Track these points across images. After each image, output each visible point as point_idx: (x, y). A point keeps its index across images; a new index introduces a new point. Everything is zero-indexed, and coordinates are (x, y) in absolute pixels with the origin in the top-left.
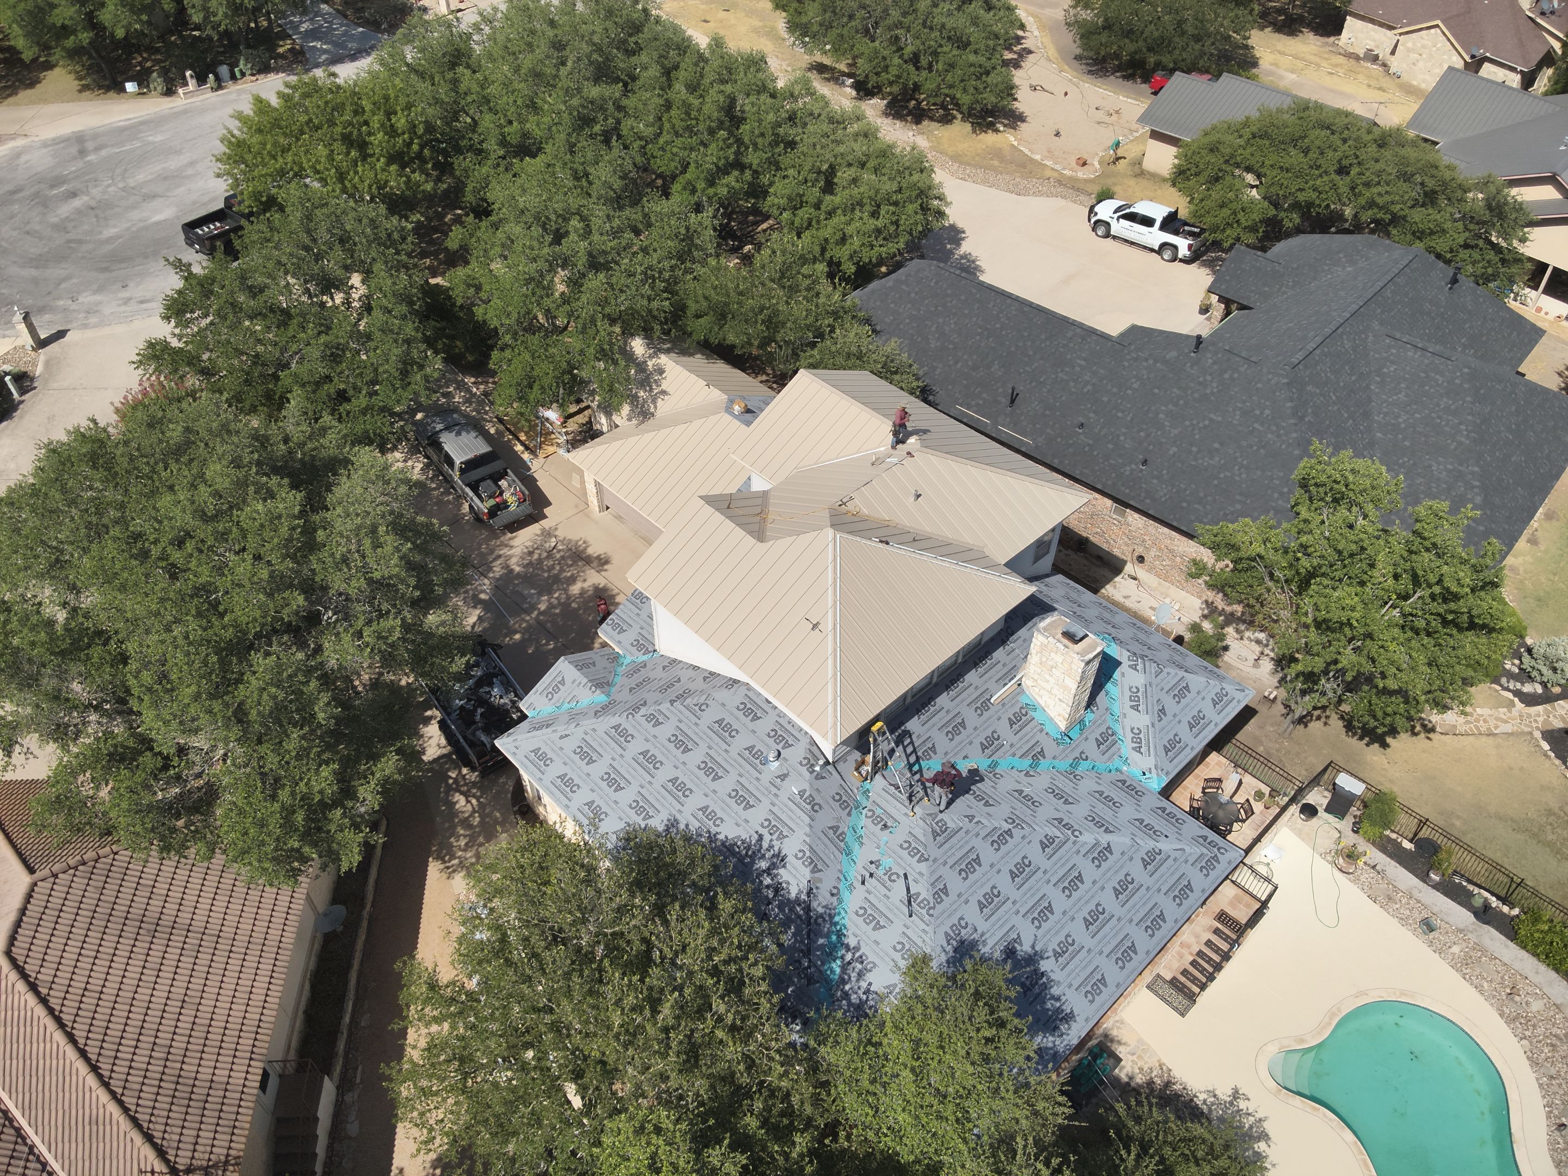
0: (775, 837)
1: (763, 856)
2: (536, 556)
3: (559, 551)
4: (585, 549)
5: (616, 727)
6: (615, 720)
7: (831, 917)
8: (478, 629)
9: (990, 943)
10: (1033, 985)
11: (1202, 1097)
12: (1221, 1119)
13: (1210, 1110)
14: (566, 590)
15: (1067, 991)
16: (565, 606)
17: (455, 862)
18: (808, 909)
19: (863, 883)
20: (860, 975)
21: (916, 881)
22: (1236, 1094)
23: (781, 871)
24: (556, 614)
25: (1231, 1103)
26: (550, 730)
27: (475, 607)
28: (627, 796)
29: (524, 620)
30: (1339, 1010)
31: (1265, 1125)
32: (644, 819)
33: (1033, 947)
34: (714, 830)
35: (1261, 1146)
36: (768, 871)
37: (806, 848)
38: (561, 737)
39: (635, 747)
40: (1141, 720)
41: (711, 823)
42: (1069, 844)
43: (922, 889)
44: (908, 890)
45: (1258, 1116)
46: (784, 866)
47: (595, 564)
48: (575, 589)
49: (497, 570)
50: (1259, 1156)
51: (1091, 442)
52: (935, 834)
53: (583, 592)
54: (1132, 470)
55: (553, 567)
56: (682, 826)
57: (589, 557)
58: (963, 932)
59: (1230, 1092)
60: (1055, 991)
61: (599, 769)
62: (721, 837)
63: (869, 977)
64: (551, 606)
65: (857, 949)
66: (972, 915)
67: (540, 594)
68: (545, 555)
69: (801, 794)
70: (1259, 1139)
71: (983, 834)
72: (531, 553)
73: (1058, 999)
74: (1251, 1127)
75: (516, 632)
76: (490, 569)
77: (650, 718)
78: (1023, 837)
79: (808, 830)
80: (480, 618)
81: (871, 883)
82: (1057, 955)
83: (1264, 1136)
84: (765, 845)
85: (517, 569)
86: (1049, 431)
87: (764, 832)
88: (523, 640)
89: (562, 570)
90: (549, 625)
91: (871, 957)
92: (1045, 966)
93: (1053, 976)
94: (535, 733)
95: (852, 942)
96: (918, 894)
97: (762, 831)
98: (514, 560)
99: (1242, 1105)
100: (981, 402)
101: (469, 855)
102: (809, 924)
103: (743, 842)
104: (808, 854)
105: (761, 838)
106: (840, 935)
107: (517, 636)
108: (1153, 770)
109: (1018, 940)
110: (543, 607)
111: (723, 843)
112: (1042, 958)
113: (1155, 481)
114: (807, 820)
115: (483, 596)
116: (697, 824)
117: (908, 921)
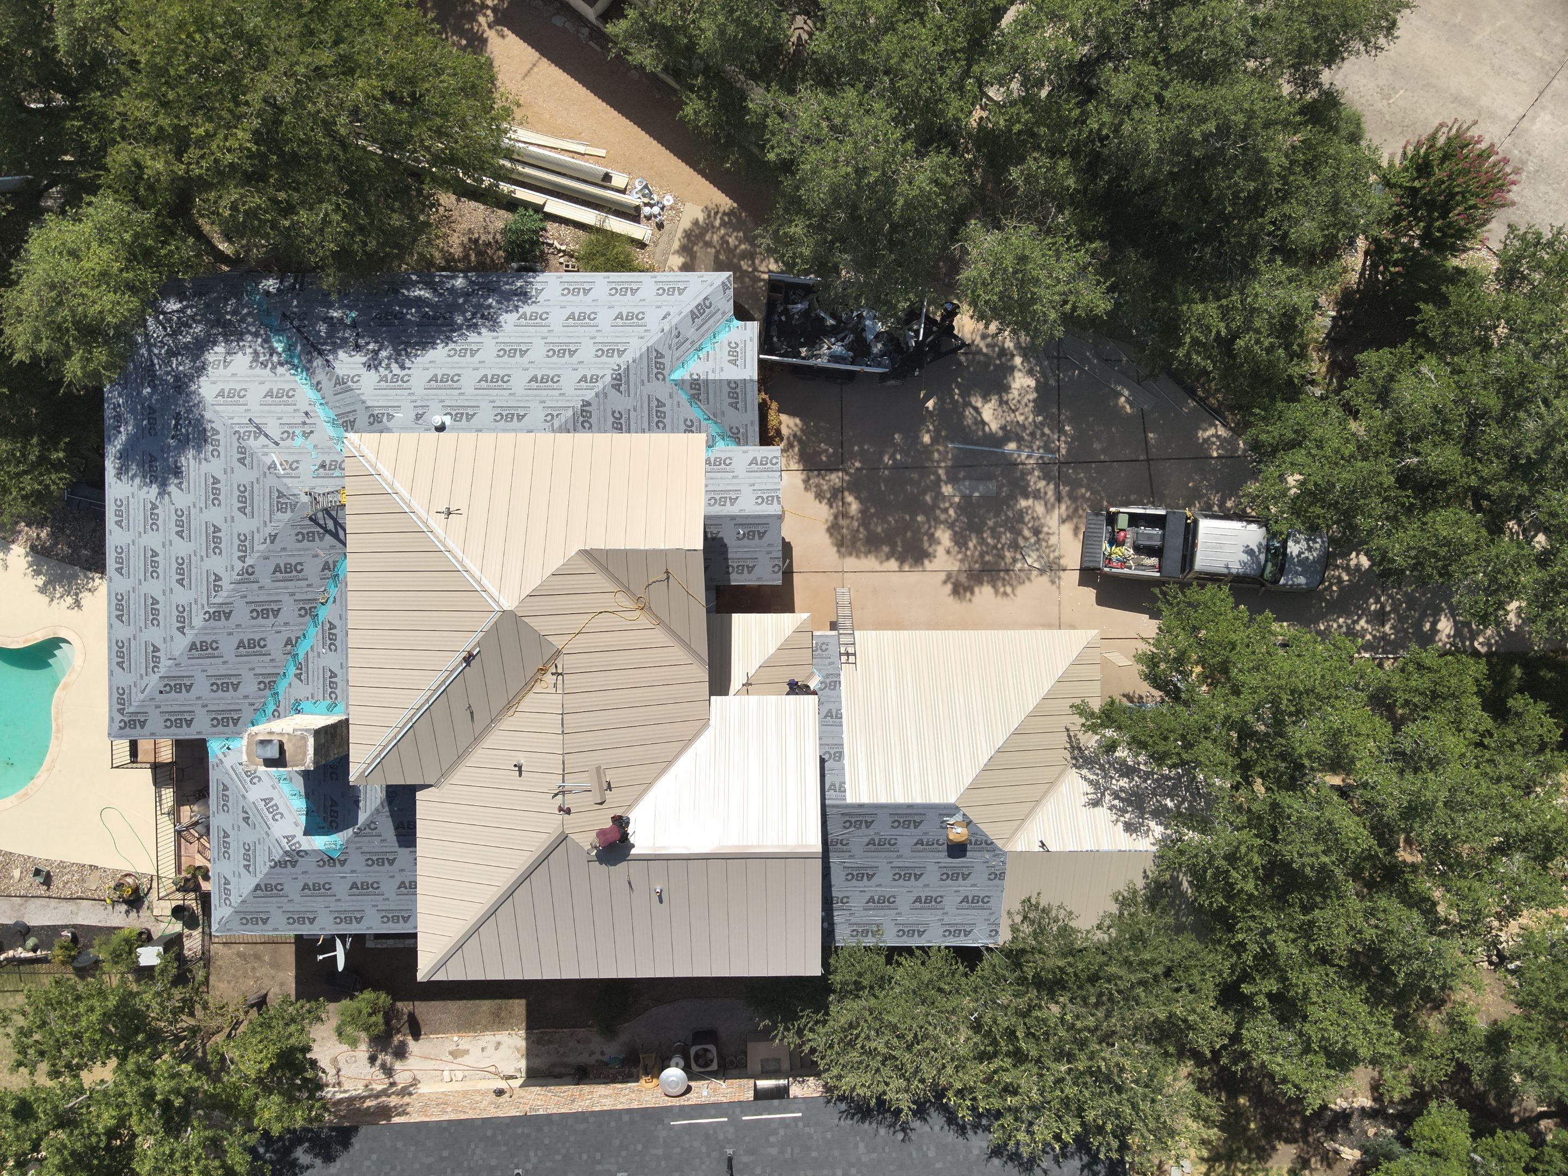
0: (390, 376)
1: (389, 358)
2: (1026, 533)
3: (1015, 561)
4: (994, 587)
5: (621, 353)
6: (628, 357)
7: (308, 370)
8: (969, 412)
9: (192, 462)
10: (151, 466)
11: (97, 581)
12: (75, 577)
13: (86, 577)
14: (951, 526)
15: (131, 490)
16: (930, 511)
17: (717, 223)
18: (321, 353)
19: (307, 413)
20: (256, 353)
21: (265, 446)
22: (78, 604)
23: (364, 359)
24: (925, 494)
25: (77, 594)
26: (687, 311)
27: (1003, 428)
28: (557, 318)
29: (944, 459)
30: (57, 738)
31: (48, 599)
32: (525, 314)
33: (169, 494)
34: (451, 346)
35: (40, 581)
36: (376, 352)
37: (354, 386)
38: (668, 314)
39: (586, 352)
40: (255, 794)
41: (458, 348)
42: (205, 603)
43: (255, 444)
44: (266, 436)
45: (56, 601)
46: (364, 364)
47: (963, 578)
48: (944, 536)
49: (1036, 482)
50: (38, 573)
51: (599, 1168)
52: (281, 495)
53: (933, 540)
54: (528, 1160)
55: (996, 535)
56: (483, 330)
57: (980, 583)
58: (211, 448)
59: (83, 602)
60: (137, 481)
61: (605, 318)
62: (440, 347)
63: (249, 358)
64: (939, 496)
65: (274, 368)
66: (214, 466)
67: (966, 498)
68: (1021, 542)
69: (391, 417)
70: (45, 585)
71: (256, 536)
72: (1037, 532)
73: (132, 478)
74: (55, 589)
75: (934, 440)
76: (1047, 477)
77: (595, 379)
78: (232, 567)
79: (363, 398)
80: (984, 423)
81: (301, 418)
82: (154, 507)
83: (43, 590)
84: (394, 366)
85: (1023, 503)
86: (660, 1152)
87: (402, 373)
88: (917, 439)
89: (982, 541)
90: (915, 476)
91: (259, 371)
92: (154, 489)
93: (145, 489)
94: (699, 300)
95: (280, 370)
96: (256, 438)
97: (407, 371)
98: (1040, 509)
99: (69, 600)
100: (773, 1139)
101: (715, 238)
102: (312, 345)
103: (416, 355)
104: (350, 383)
105: (403, 367)
106: (295, 367)
107: (927, 439)
108: (221, 756)
109: (179, 486)
110: (947, 490)
111: (434, 343)
112: (159, 494)
113: (494, 1162)
114: (369, 403)
115: (1012, 446)
116: (470, 340)
117: (249, 415)
